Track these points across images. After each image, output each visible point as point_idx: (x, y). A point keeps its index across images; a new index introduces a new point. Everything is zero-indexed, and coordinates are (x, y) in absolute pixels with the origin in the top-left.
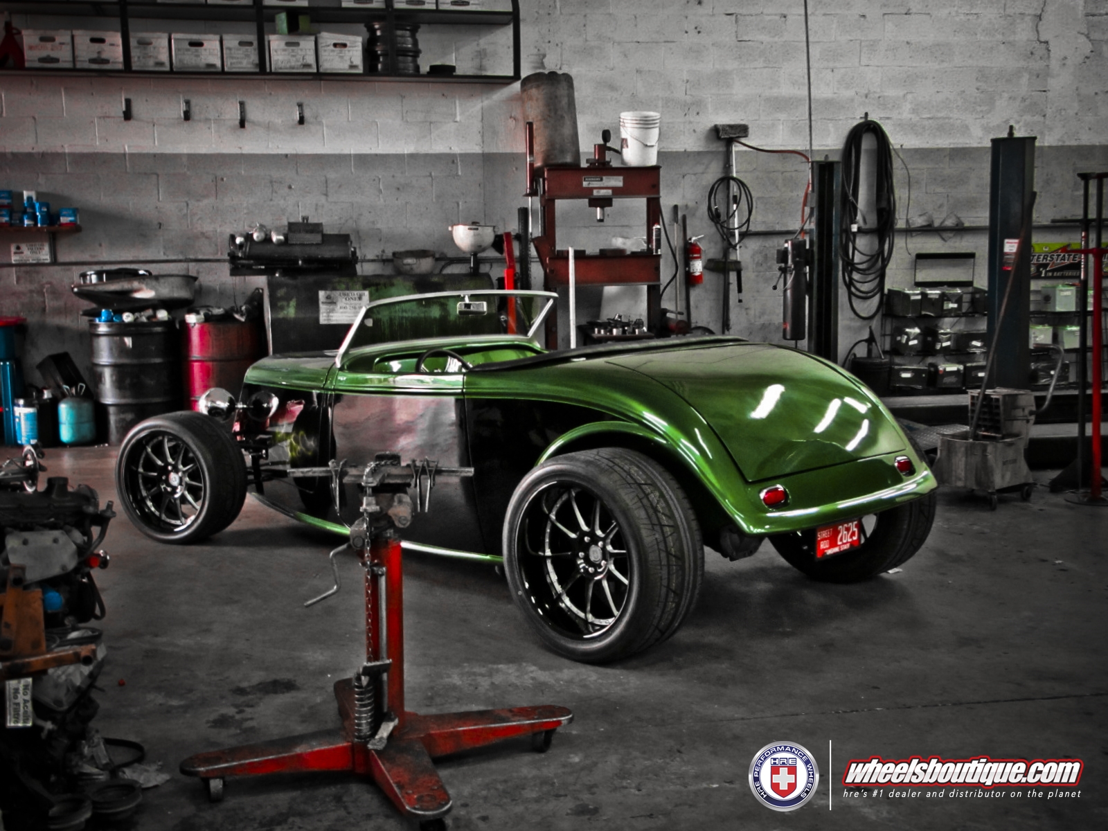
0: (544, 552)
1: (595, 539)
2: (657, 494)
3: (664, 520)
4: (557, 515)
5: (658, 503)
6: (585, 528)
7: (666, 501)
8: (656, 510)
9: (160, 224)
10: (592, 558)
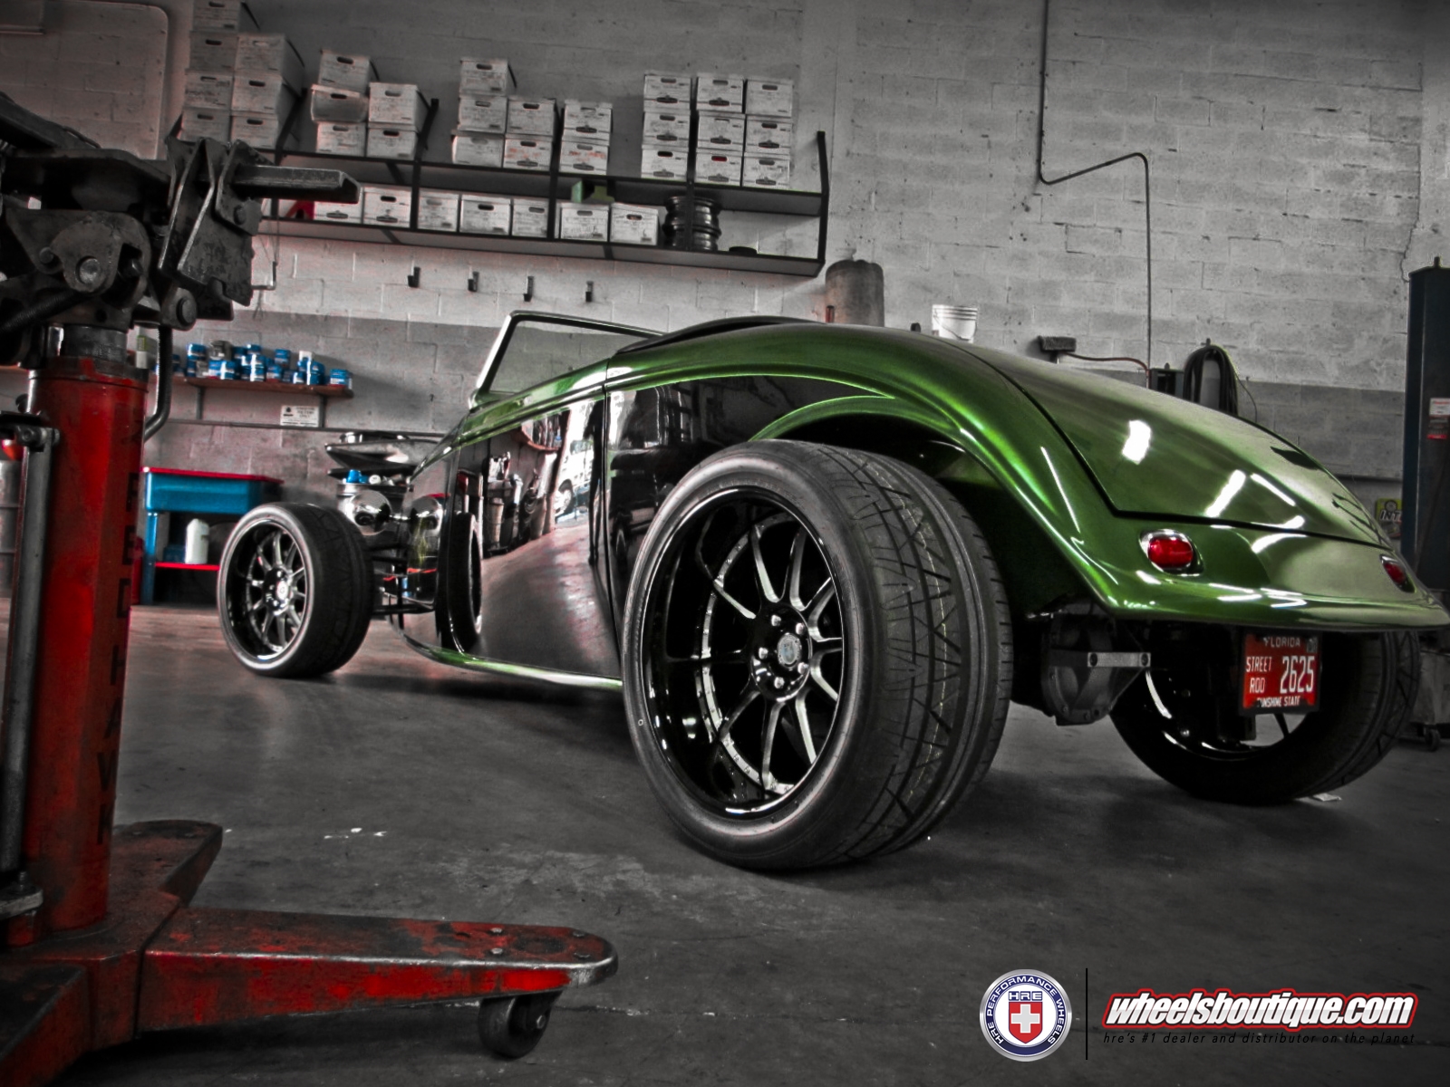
0: (700, 654)
1: (790, 618)
2: (921, 513)
3: (930, 563)
4: (726, 581)
5: (919, 527)
6: (771, 596)
7: (937, 530)
8: (912, 539)
9: (432, 396)
10: (782, 660)
